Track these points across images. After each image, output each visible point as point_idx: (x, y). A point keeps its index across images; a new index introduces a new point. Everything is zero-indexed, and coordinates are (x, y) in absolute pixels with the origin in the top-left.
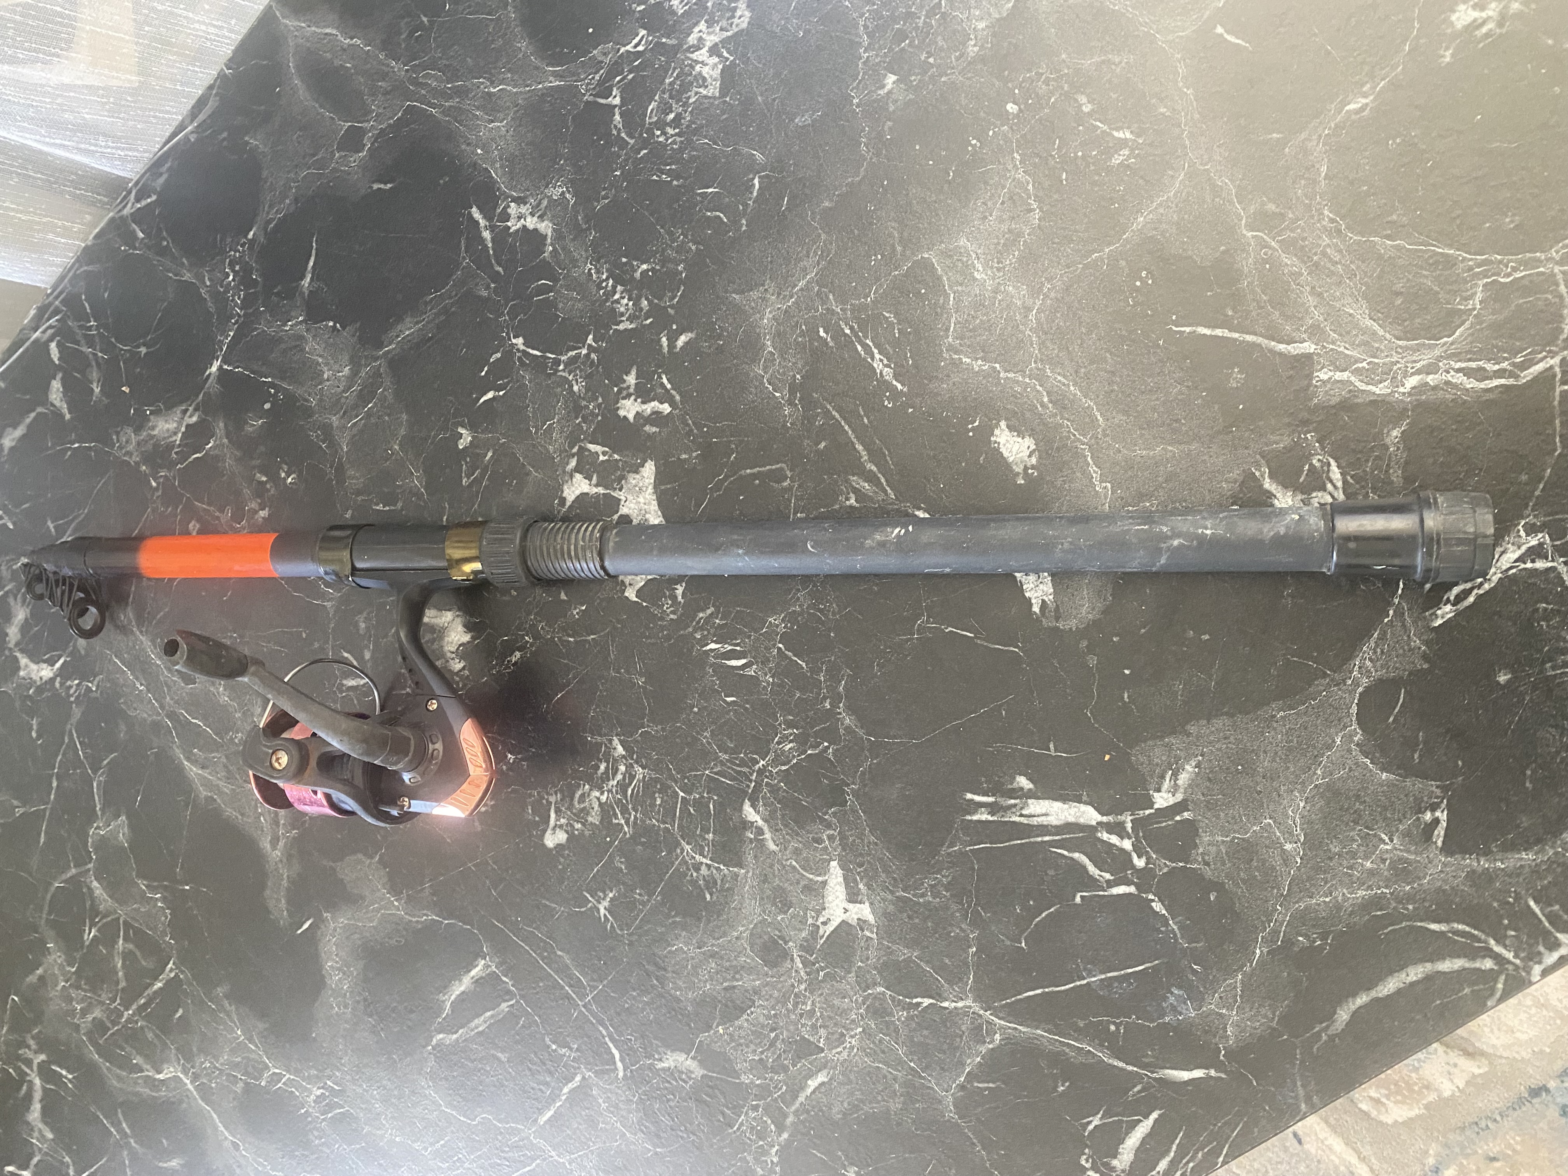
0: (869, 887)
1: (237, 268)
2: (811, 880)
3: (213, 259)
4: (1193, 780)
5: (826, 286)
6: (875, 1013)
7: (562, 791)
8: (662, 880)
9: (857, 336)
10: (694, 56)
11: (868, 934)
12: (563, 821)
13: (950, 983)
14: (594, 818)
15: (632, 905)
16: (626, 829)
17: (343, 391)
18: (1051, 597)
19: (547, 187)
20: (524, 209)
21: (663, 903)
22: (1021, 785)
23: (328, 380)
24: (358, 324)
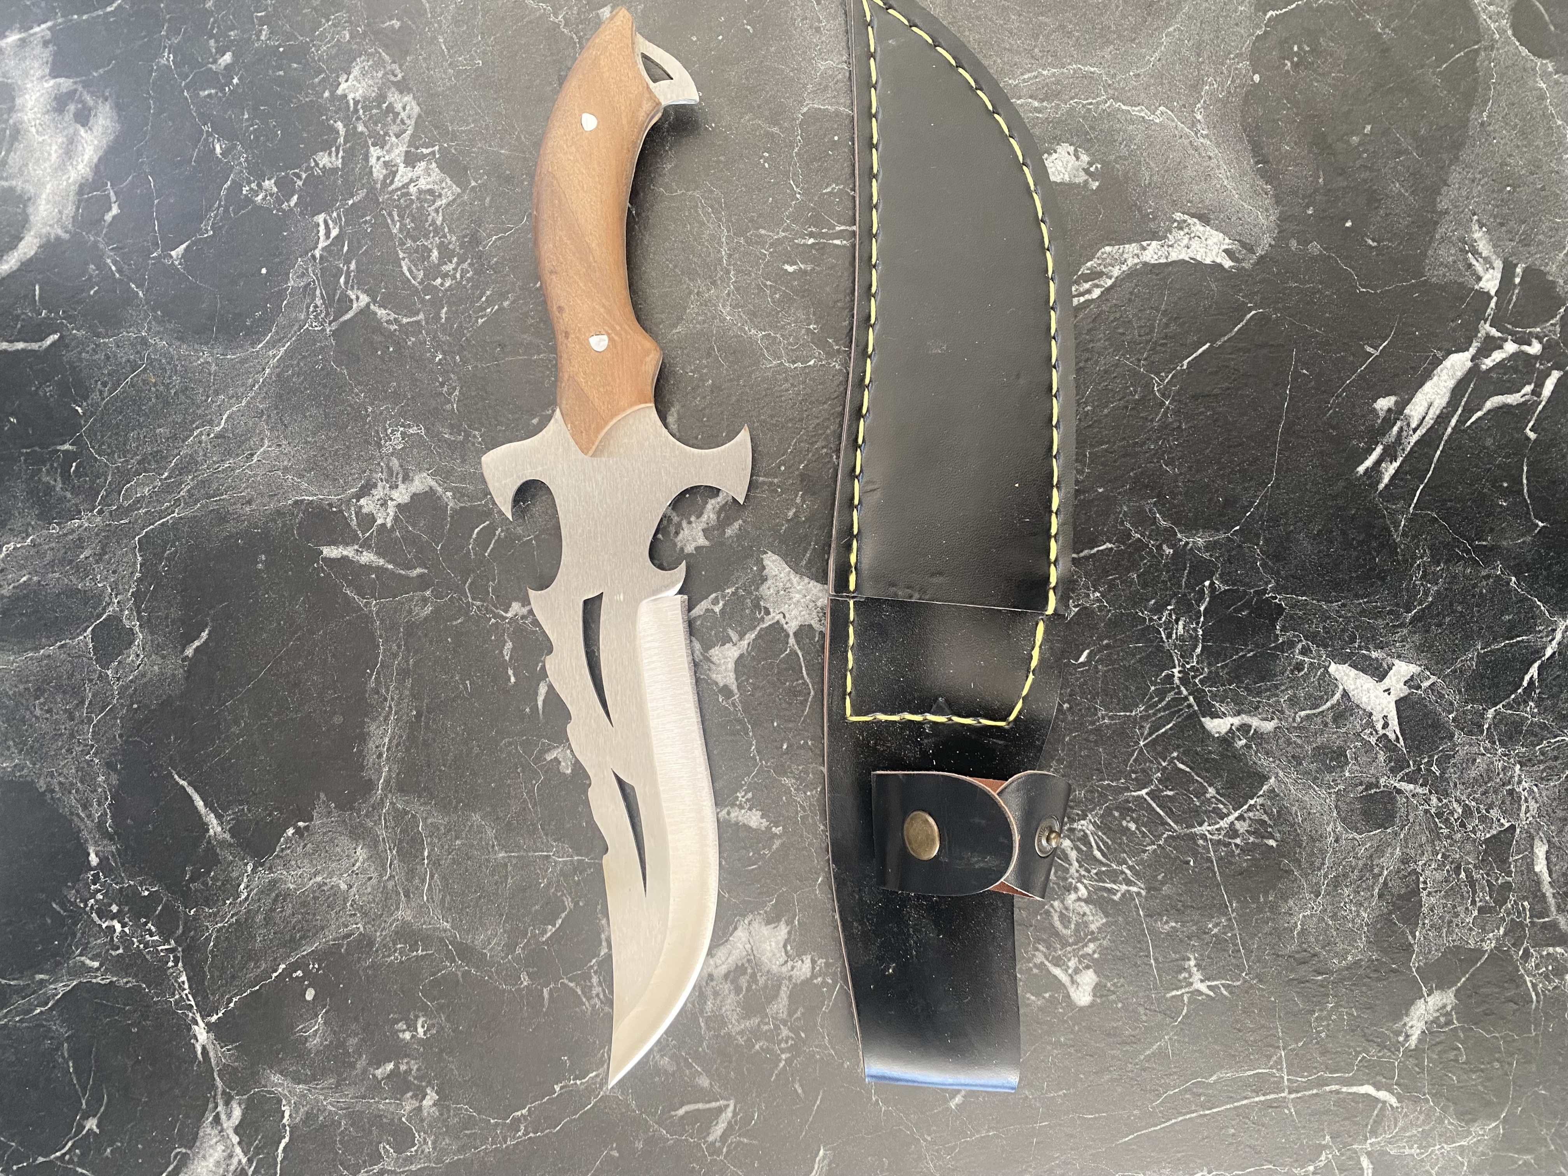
0: (1380, 647)
1: (114, 908)
2: (1332, 707)
3: (74, 934)
4: (1491, 240)
5: (748, 229)
6: (1511, 738)
7: (1039, 940)
8: (1218, 885)
9: (823, 235)
10: (397, 183)
11: (1426, 684)
12: (1072, 964)
13: (1530, 630)
14: (1096, 921)
15: (1219, 943)
16: (1134, 889)
17: (381, 876)
18: (1227, 241)
19: (380, 446)
20: (378, 493)
21: (1243, 904)
22: (1386, 408)
23: (350, 887)
24: (322, 796)
